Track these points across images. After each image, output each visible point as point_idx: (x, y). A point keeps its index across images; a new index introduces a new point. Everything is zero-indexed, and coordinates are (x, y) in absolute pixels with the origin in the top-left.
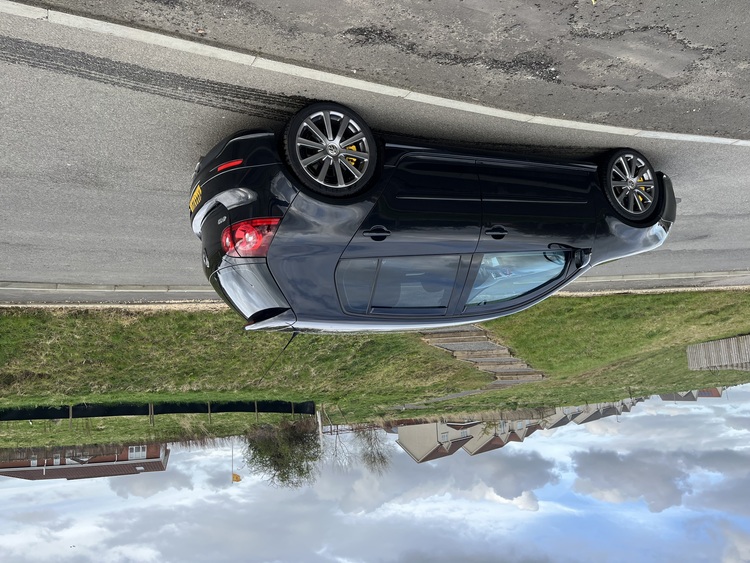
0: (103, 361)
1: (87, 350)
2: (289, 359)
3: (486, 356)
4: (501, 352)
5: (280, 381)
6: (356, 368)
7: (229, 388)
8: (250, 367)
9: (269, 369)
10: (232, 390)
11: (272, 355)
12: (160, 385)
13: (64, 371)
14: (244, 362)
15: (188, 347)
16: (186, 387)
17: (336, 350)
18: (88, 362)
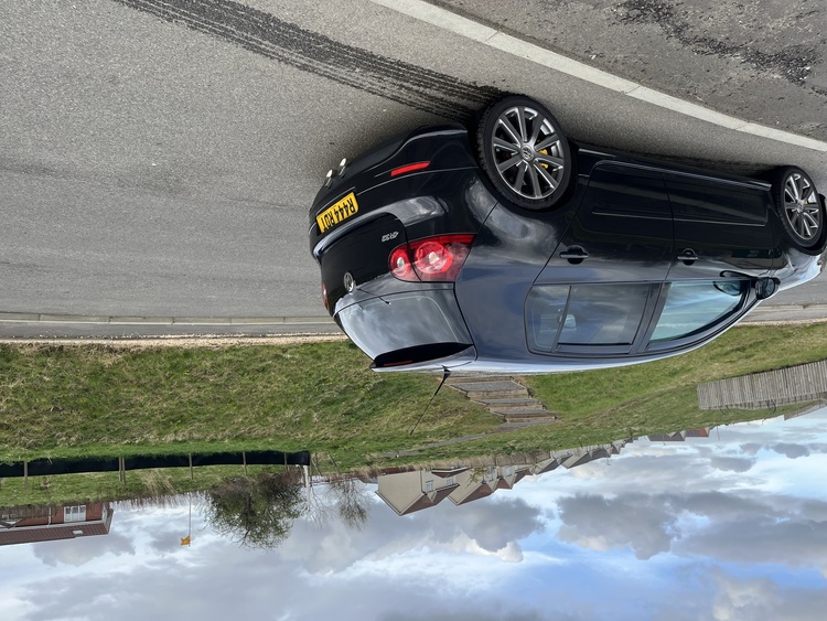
0: (76, 407)
1: (56, 395)
2: (291, 403)
3: (503, 397)
4: (520, 392)
5: (278, 429)
6: (361, 413)
7: (220, 437)
8: (246, 412)
9: (266, 414)
10: (222, 440)
11: (272, 398)
12: (141, 435)
13: (26, 421)
14: (240, 407)
15: (179, 391)
16: (170, 438)
17: (343, 392)
18: (56, 409)
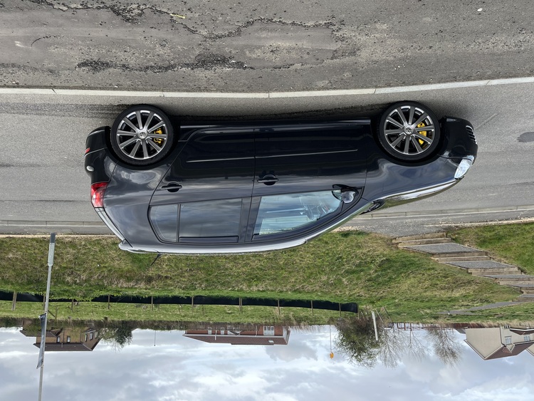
0: (199, 269)
1: (188, 262)
2: (322, 271)
3: (499, 273)
4: (512, 269)
5: (320, 287)
6: (380, 280)
7: (285, 290)
8: (295, 276)
9: (309, 277)
10: (287, 291)
11: (309, 268)
12: (237, 286)
13: (178, 275)
14: (290, 272)
16: (255, 289)
17: (359, 265)
18: (190, 270)
